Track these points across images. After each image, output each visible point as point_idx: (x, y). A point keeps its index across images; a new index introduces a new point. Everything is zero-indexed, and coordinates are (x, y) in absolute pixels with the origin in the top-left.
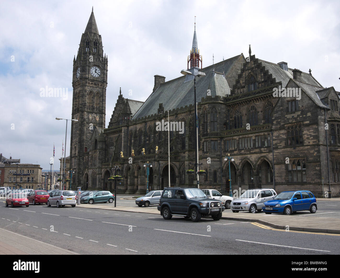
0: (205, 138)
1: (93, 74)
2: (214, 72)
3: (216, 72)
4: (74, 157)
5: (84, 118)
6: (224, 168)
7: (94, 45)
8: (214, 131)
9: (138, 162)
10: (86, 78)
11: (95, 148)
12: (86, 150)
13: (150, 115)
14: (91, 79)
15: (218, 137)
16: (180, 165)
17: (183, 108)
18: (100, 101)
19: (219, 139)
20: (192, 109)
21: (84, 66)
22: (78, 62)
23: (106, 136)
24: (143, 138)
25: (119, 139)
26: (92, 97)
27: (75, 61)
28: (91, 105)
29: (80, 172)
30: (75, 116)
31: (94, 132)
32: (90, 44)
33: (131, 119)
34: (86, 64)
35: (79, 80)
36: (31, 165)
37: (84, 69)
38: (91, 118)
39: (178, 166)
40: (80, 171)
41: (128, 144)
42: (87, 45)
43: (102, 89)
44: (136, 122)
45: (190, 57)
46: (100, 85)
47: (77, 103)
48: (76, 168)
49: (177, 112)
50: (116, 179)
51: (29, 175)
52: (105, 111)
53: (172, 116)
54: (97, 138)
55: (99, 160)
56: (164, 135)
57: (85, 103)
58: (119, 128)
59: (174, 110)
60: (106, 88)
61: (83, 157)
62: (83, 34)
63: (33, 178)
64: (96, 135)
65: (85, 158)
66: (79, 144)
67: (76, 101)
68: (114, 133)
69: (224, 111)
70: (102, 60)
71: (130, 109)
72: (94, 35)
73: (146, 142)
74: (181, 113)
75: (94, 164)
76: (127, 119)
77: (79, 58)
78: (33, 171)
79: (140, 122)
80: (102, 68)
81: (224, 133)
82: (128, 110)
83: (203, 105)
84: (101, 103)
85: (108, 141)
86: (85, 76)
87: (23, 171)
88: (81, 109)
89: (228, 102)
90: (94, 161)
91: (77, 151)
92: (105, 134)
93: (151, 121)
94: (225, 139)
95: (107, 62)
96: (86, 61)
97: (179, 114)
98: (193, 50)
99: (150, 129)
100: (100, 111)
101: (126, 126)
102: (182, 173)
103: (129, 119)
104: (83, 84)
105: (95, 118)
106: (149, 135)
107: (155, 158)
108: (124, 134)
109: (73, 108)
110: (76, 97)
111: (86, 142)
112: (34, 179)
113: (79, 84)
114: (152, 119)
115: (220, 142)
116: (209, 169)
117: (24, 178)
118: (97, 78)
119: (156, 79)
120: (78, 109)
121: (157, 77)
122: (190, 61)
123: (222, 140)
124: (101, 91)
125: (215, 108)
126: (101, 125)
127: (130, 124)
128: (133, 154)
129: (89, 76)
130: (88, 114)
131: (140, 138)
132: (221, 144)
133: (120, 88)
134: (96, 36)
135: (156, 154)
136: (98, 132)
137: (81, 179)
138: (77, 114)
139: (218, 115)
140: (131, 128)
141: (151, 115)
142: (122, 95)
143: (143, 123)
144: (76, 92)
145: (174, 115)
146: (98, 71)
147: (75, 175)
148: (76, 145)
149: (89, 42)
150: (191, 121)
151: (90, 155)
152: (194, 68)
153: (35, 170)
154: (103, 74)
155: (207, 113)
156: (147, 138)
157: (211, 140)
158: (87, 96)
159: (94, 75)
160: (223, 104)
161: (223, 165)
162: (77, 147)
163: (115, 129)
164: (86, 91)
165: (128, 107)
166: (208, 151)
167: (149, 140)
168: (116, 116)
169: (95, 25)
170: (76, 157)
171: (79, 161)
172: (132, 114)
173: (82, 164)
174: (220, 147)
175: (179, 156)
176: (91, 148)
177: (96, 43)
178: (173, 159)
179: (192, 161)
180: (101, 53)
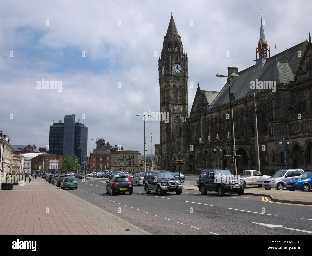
0: (271, 123)
1: (175, 71)
2: (277, 62)
3: (279, 61)
4: (163, 143)
5: (170, 109)
6: (290, 150)
7: (175, 45)
8: (279, 116)
9: (214, 147)
10: (170, 75)
11: (180, 135)
12: (173, 137)
13: (223, 104)
14: (174, 75)
15: (283, 121)
16: (251, 148)
17: (251, 96)
18: (183, 94)
19: (284, 123)
20: (259, 97)
21: (167, 64)
22: (162, 62)
23: (188, 125)
24: (218, 125)
25: (199, 126)
26: (176, 91)
27: (160, 61)
28: (175, 97)
29: (169, 157)
30: (162, 108)
31: (179, 121)
32: (171, 45)
33: (208, 108)
34: (168, 62)
35: (164, 77)
36: (131, 151)
37: (167, 67)
38: (175, 109)
39: (249, 149)
40: (169, 155)
41: (207, 131)
42: (169, 46)
43: (184, 83)
44: (212, 111)
45: (258, 48)
46: (182, 79)
47: (164, 97)
48: (165, 152)
49: (246, 100)
50: (179, 163)
51: (130, 159)
52: (187, 102)
53: (242, 103)
54: (181, 126)
55: (184, 146)
56: (236, 122)
57: (170, 97)
58: (199, 117)
59: (243, 98)
60: (187, 81)
61: (170, 143)
62: (165, 36)
63: (133, 162)
64: (180, 124)
65: (172, 144)
66: (167, 132)
67: (162, 95)
68: (195, 121)
69: (288, 97)
70: (183, 57)
71: (206, 100)
72: (174, 36)
73: (221, 128)
74: (249, 101)
75: (180, 149)
76: (204, 108)
77: (162, 57)
78: (133, 156)
79: (215, 110)
80: (182, 64)
81: (289, 118)
82: (205, 100)
83: (268, 93)
84: (184, 96)
85: (190, 128)
86: (168, 73)
87: (125, 156)
88: (167, 102)
89: (292, 89)
90: (180, 146)
91: (166, 138)
92: (187, 123)
93: (224, 109)
94: (290, 123)
95: (187, 58)
96: (168, 60)
97: (248, 102)
98: (260, 41)
99: (224, 116)
100: (183, 102)
101: (204, 115)
102: (253, 155)
103: (206, 109)
104: (167, 80)
105: (179, 109)
106: (224, 122)
107: (227, 143)
108: (202, 122)
109: (160, 101)
110: (163, 91)
111: (173, 130)
112: (135, 163)
113: (164, 80)
114: (225, 108)
115: (285, 126)
116: (276, 151)
117: (126, 162)
118: (179, 74)
119: (230, 70)
120: (165, 102)
121: (230, 69)
122: (258, 52)
123: (288, 124)
124: (183, 85)
125: (279, 95)
126: (184, 115)
127: (207, 113)
128: (209, 139)
129: (171, 72)
130: (173, 106)
131: (216, 124)
132: (287, 127)
133: (198, 81)
134: (176, 37)
135: (228, 139)
136: (181, 121)
137: (170, 162)
138: (164, 106)
139: (282, 101)
140: (208, 116)
141: (225, 104)
142: (200, 87)
143: (217, 111)
144: (162, 88)
145: (244, 103)
146: (180, 67)
147: (165, 159)
148: (164, 133)
149: (170, 43)
150: (259, 108)
151: (176, 141)
152: (262, 58)
153: (135, 155)
154: (184, 70)
155: (272, 100)
156: (222, 125)
157: (277, 125)
158: (171, 90)
159: (177, 72)
160: (287, 90)
161: (289, 147)
162: (165, 135)
163: (195, 117)
164: (170, 86)
165: (205, 98)
166: (274, 134)
167: (224, 127)
168: (196, 106)
169: (175, 27)
170: (165, 143)
171: (168, 147)
172: (209, 104)
173: (170, 149)
174: (285, 131)
175: (250, 140)
176: (177, 135)
177: (177, 43)
178: (244, 143)
179: (262, 144)
180: (181, 52)
